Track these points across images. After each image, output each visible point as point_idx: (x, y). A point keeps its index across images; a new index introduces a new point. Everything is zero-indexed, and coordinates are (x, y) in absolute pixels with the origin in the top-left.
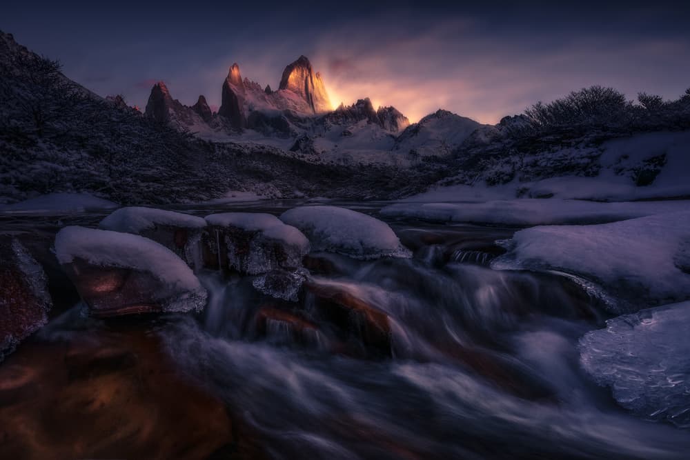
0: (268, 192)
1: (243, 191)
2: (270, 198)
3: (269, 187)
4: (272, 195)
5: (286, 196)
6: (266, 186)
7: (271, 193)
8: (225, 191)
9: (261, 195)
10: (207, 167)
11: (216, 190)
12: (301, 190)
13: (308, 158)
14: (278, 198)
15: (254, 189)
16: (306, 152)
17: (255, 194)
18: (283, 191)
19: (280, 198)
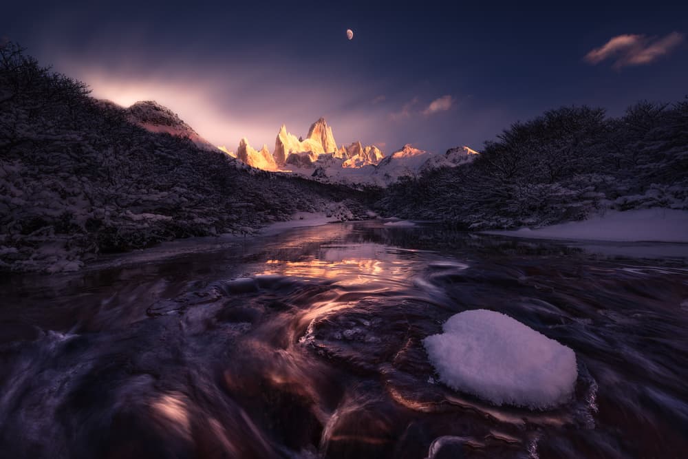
0: (338, 213)
1: (312, 212)
2: (340, 220)
3: (340, 207)
4: (343, 216)
5: (358, 218)
6: (337, 207)
7: (342, 214)
8: (293, 212)
9: (330, 216)
10: (275, 187)
11: (283, 212)
12: (373, 209)
13: (322, 180)
14: (349, 220)
15: (324, 209)
16: (321, 177)
17: (325, 216)
18: (354, 212)
19: (352, 220)
